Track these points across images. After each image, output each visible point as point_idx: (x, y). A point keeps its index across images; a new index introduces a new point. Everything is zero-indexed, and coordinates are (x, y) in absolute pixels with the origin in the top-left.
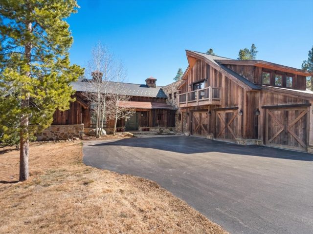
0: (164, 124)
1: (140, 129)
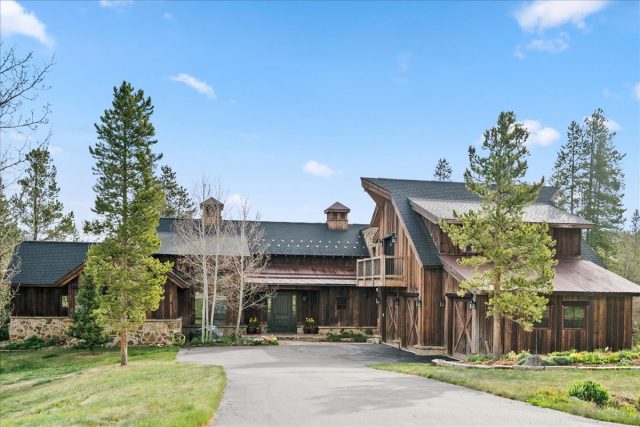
0: (352, 319)
1: (300, 330)
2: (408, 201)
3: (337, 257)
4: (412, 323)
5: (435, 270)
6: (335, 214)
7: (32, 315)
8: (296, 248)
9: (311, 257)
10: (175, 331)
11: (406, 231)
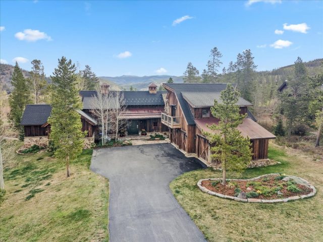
0: (159, 129)
1: (140, 133)
2: (181, 94)
3: (153, 105)
4: (183, 141)
5: (193, 126)
6: (152, 88)
7: (33, 136)
8: (138, 102)
9: (143, 106)
10: (91, 142)
11: (181, 108)
